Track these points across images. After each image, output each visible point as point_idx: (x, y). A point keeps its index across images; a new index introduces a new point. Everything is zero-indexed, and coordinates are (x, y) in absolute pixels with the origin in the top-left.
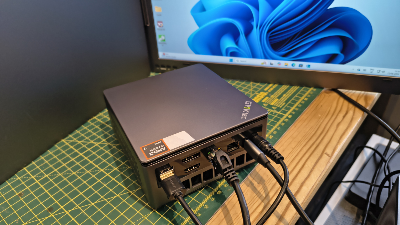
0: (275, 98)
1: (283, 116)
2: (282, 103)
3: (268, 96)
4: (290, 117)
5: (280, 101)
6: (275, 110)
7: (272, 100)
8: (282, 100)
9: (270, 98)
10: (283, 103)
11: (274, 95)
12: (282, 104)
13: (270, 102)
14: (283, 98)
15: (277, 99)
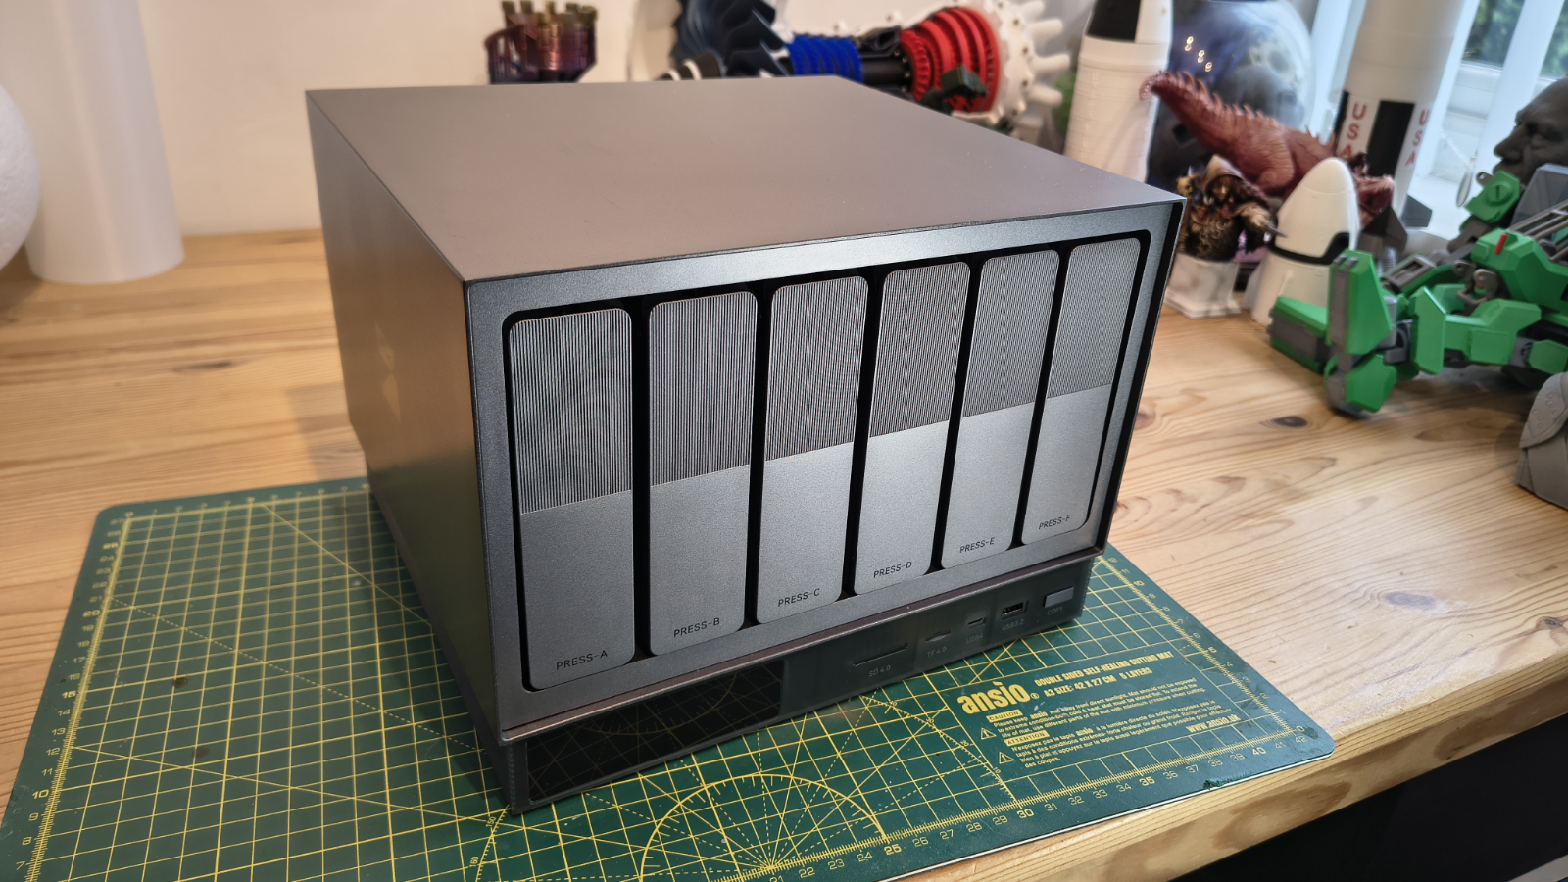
0: (1042, 724)
1: (1007, 799)
2: (1047, 754)
3: (1027, 708)
4: (1024, 814)
5: (1047, 745)
6: (1000, 767)
7: (1025, 728)
8: (1062, 744)
9: (1026, 719)
10: (1053, 756)
11: (1050, 715)
12: (1045, 758)
13: (1011, 732)
14: (1073, 738)
15: (1047, 735)
